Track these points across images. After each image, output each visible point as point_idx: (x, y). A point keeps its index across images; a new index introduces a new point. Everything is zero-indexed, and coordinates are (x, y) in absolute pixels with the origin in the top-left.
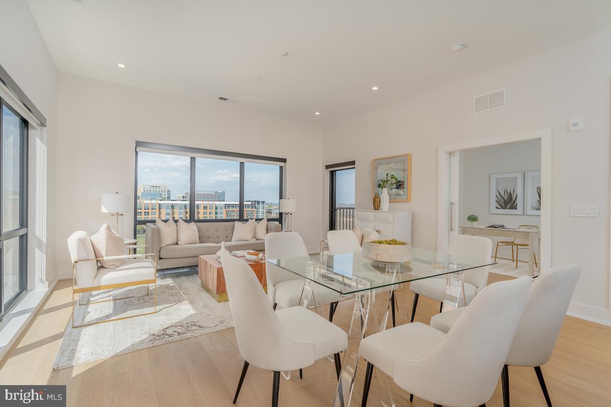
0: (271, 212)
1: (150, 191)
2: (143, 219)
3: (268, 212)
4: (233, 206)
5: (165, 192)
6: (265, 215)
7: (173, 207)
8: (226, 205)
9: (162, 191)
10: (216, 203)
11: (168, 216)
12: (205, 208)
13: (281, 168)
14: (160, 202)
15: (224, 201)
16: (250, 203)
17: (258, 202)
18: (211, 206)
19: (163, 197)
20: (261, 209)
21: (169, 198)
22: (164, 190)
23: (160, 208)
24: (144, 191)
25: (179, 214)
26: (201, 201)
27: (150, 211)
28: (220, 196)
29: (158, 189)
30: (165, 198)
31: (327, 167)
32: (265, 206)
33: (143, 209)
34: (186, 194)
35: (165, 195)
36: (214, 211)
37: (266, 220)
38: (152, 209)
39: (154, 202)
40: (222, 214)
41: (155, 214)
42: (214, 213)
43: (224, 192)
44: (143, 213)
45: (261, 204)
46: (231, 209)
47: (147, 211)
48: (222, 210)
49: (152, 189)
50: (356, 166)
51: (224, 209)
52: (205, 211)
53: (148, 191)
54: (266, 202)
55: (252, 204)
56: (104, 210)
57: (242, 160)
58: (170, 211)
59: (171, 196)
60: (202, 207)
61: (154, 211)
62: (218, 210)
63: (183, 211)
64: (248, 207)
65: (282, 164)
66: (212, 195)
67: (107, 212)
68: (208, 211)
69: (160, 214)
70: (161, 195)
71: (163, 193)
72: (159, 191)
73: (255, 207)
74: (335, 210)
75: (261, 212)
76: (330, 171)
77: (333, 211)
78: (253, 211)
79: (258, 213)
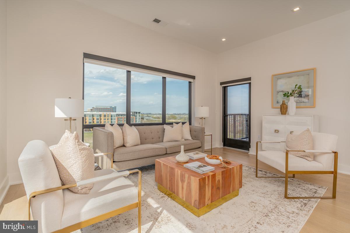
0: (143, 119)
3: (141, 118)
4: (122, 115)
6: (140, 120)
8: (117, 114)
10: (111, 113)
12: (105, 116)
13: (190, 83)
15: (116, 112)
17: (136, 113)
18: (108, 115)
20: (138, 117)
25: (89, 120)
26: (102, 112)
28: (113, 109)
32: (140, 115)
34: (92, 108)
36: (110, 118)
37: (188, 123)
40: (115, 119)
42: (110, 119)
43: (116, 107)
45: (138, 114)
46: (120, 117)
48: (115, 118)
52: (105, 118)
56: (59, 113)
57: (165, 75)
60: (103, 116)
62: (112, 118)
63: (91, 118)
65: (191, 80)
66: (108, 109)
68: (107, 118)
73: (135, 115)
74: (227, 116)
75: (138, 119)
76: (223, 87)
77: (226, 116)
78: (133, 118)
79: (136, 119)
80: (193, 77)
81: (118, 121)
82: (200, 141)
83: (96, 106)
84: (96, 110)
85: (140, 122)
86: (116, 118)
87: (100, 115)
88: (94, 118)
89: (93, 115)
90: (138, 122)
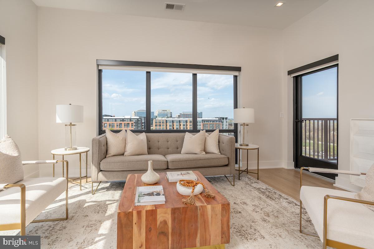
0: (232, 125)
1: (162, 113)
2: (158, 129)
3: (230, 125)
4: (207, 121)
5: (169, 113)
6: (227, 126)
7: (173, 122)
8: (203, 120)
9: (168, 113)
11: (170, 127)
13: (236, 77)
14: (167, 119)
15: (202, 118)
16: (218, 119)
17: (223, 118)
19: (168, 116)
20: (225, 123)
21: (171, 117)
22: (168, 112)
23: (166, 123)
24: (159, 113)
25: (176, 126)
26: (188, 118)
27: (161, 124)
28: (199, 115)
29: (165, 112)
30: (169, 117)
31: (290, 73)
32: (227, 121)
33: (158, 123)
34: (180, 114)
35: (169, 115)
37: (217, 131)
38: (162, 123)
39: (163, 119)
40: (201, 126)
41: (164, 126)
43: (202, 113)
44: (158, 126)
45: (225, 119)
46: (206, 123)
47: (160, 124)
49: (163, 112)
50: (340, 62)
51: (202, 123)
53: (160, 113)
54: (228, 118)
55: (219, 120)
56: (58, 121)
57: (195, 71)
58: (171, 124)
59: (172, 115)
61: (164, 124)
62: (198, 124)
63: (178, 124)
64: (216, 121)
65: (236, 73)
67: (61, 122)
69: (166, 125)
70: (167, 115)
71: (168, 114)
72: (166, 113)
73: (221, 121)
74: (301, 121)
75: (225, 125)
76: (294, 77)
77: (298, 122)
78: (219, 124)
79: (223, 126)
80: (238, 69)
81: (203, 127)
82: (225, 156)
83: (183, 112)
84: (183, 116)
85: (227, 129)
86: (201, 124)
87: (186, 122)
88: (181, 124)
89: (180, 121)
90: (224, 128)
